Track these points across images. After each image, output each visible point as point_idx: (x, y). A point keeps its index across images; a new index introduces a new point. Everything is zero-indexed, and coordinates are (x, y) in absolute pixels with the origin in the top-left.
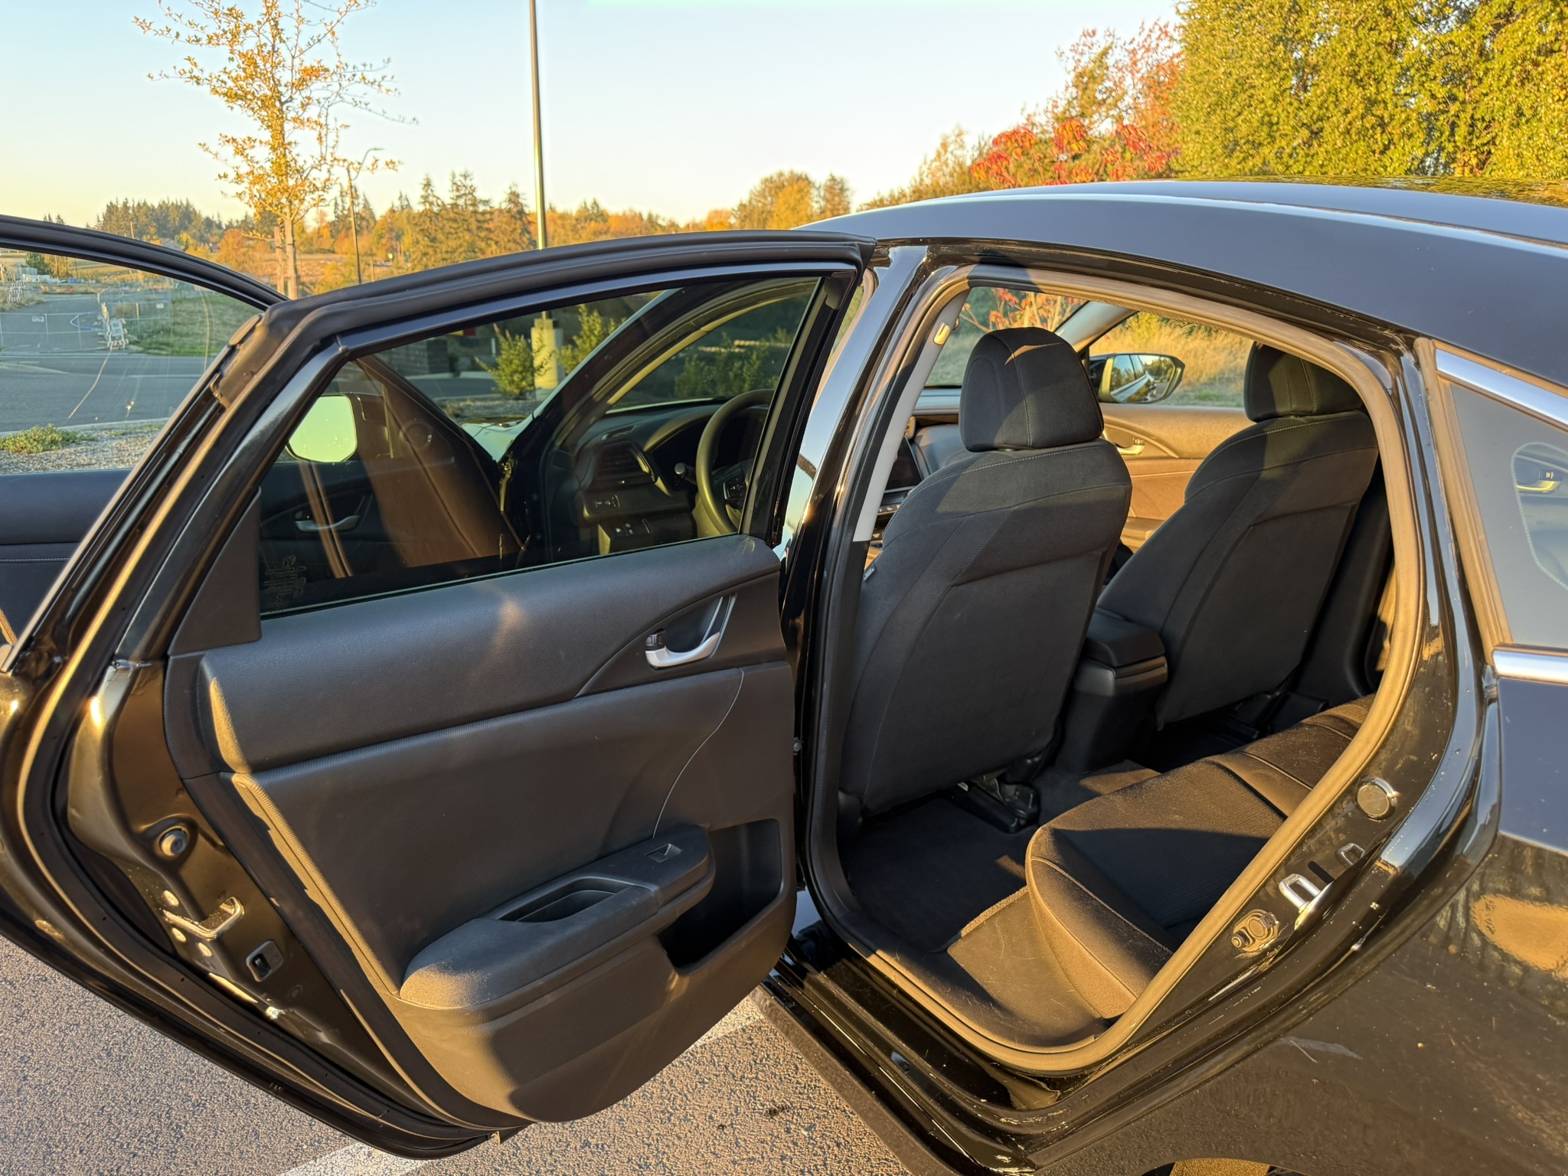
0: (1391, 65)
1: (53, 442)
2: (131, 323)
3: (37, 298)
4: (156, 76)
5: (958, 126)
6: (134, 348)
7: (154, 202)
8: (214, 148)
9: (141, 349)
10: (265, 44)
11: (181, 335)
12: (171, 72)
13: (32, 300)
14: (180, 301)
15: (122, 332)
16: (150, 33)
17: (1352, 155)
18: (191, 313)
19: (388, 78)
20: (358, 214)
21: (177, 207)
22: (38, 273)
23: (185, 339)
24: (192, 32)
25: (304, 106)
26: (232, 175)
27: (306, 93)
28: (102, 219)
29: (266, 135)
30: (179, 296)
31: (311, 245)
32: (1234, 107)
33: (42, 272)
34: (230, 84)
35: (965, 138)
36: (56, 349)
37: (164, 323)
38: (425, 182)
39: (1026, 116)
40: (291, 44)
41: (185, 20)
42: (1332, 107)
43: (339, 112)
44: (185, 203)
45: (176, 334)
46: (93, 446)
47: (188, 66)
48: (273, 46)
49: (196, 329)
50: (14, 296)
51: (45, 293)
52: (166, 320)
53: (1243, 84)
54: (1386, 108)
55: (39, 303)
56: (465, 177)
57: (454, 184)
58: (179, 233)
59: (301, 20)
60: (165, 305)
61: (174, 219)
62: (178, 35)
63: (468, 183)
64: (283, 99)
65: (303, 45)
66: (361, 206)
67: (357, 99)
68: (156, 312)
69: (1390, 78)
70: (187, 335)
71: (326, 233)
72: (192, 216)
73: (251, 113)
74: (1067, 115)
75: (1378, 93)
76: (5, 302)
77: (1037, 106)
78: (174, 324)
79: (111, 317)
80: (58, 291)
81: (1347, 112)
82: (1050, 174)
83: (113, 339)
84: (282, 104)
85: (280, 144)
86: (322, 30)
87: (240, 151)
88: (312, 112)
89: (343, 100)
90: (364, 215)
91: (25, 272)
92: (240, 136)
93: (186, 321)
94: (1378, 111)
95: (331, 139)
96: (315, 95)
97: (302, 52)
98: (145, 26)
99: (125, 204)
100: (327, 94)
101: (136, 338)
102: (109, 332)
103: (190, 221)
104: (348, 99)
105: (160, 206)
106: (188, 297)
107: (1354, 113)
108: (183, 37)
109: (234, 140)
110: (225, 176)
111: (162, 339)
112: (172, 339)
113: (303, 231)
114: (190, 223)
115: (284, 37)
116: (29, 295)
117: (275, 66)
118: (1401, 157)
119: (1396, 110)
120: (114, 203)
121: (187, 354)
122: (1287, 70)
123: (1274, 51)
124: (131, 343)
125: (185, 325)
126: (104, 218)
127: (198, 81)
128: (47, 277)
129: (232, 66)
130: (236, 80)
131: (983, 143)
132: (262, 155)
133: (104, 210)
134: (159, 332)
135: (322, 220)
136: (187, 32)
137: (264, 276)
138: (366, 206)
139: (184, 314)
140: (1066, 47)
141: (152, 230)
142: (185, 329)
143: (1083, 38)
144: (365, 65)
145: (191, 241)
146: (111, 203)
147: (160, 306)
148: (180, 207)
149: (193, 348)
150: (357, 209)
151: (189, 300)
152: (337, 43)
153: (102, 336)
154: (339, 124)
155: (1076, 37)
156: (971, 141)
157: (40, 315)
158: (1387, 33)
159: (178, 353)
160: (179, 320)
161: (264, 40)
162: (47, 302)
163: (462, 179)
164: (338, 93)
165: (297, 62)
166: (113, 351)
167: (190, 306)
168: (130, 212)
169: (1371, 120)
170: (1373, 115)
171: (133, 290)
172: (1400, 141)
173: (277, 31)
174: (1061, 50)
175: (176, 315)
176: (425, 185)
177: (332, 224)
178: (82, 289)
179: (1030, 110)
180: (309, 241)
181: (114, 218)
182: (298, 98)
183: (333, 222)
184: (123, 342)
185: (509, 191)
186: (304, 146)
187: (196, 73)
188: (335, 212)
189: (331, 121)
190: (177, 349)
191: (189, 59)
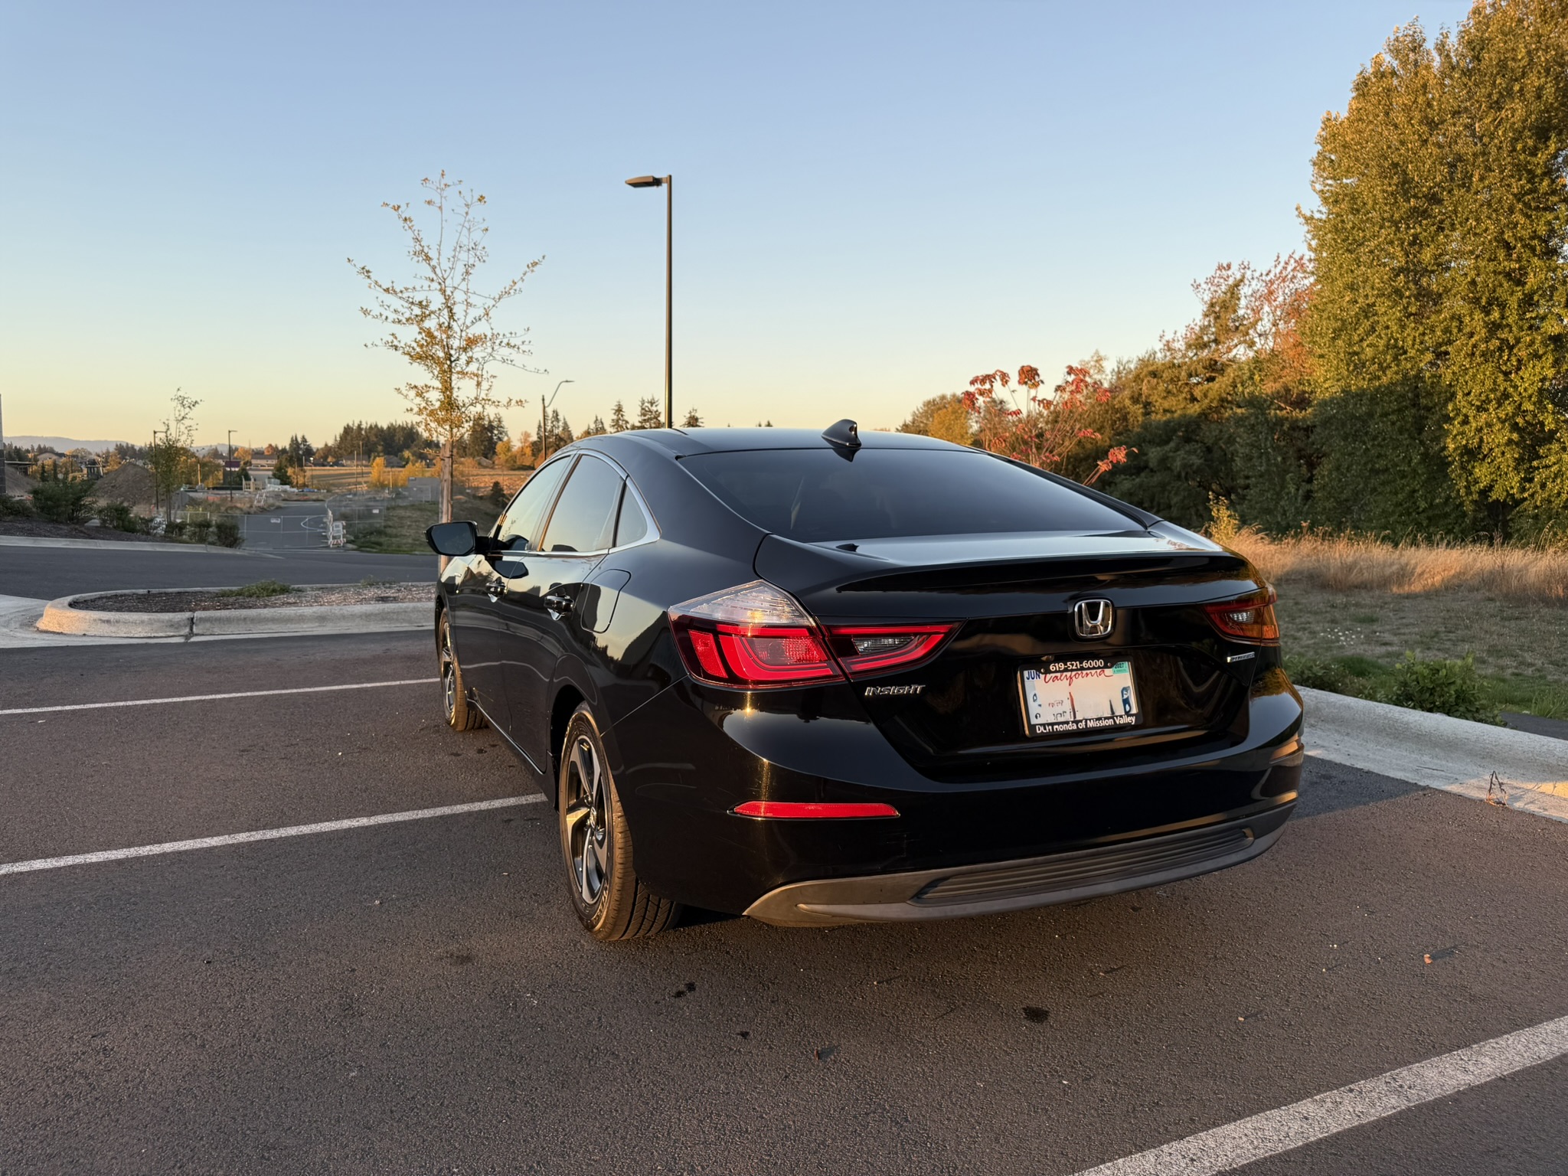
0: (1513, 291)
1: (274, 591)
2: (351, 525)
3: (277, 504)
4: (369, 345)
5: (1097, 352)
6: (350, 546)
7: (384, 424)
8: (405, 392)
9: (355, 547)
10: (443, 323)
11: (391, 536)
12: (378, 342)
13: (272, 505)
14: (394, 508)
15: (342, 532)
16: (370, 317)
17: (1480, 376)
18: (401, 518)
19: (527, 343)
20: (557, 435)
21: (402, 428)
22: (281, 484)
23: (394, 540)
24: (395, 316)
25: (468, 363)
26: (416, 409)
27: (470, 354)
28: (338, 439)
29: (437, 384)
30: (393, 504)
31: (515, 462)
32: (1358, 332)
33: (283, 483)
34: (418, 349)
35: (1104, 364)
36: (287, 546)
37: (378, 525)
38: (616, 408)
39: (1164, 342)
40: (460, 322)
41: (392, 309)
42: (1455, 331)
43: (491, 367)
44: (409, 426)
45: (386, 535)
46: (300, 594)
47: (391, 338)
48: (449, 323)
49: (404, 532)
50: (259, 502)
51: (284, 500)
52: (379, 523)
53: (1368, 311)
54: (1511, 331)
55: (279, 508)
56: (652, 404)
57: (643, 409)
58: (402, 451)
59: (469, 304)
60: (380, 511)
61: (399, 438)
62: (387, 318)
63: (654, 408)
64: (453, 359)
65: (468, 323)
66: (561, 429)
67: (505, 358)
68: (373, 516)
69: (1513, 303)
70: (396, 536)
71: (528, 451)
72: (415, 436)
73: (426, 368)
74: (1200, 341)
75: (1503, 317)
76: (251, 507)
77: (1175, 333)
78: (385, 527)
79: (335, 520)
80: (295, 498)
81: (1471, 335)
82: (1184, 395)
83: (334, 538)
84: (451, 362)
85: (447, 388)
86: (482, 312)
87: (420, 395)
88: (473, 367)
89: (495, 359)
90: (563, 436)
91: (270, 483)
92: (420, 384)
93: (396, 525)
94: (1504, 334)
95: (485, 385)
96: (475, 356)
97: (467, 327)
98: (366, 312)
99: (359, 426)
100: (484, 354)
101: (352, 538)
102: (331, 532)
103: (413, 440)
104: (499, 358)
105: (389, 428)
106: (401, 504)
107: (1476, 338)
108: (390, 320)
109: (416, 387)
110: (411, 410)
111: (373, 539)
112: (383, 539)
113: (509, 449)
114: (412, 442)
115: (456, 318)
116: (271, 501)
117: (448, 337)
118: (1532, 378)
119: (1521, 334)
120: (351, 425)
121: (393, 552)
122: (1409, 297)
123: (1394, 281)
124: (348, 542)
125: (395, 527)
126: (341, 438)
127: (396, 348)
128: (287, 487)
129: (419, 337)
130: (422, 346)
131: (1121, 368)
132: (435, 397)
133: (341, 431)
134: (372, 533)
135: (526, 440)
136: (392, 316)
137: (469, 488)
138: (566, 427)
139: (395, 519)
140: (1201, 280)
141: (380, 448)
142: (394, 531)
143: (1218, 272)
144: (511, 333)
145: (411, 458)
146: (348, 425)
147: (376, 511)
148: (405, 429)
149: (399, 547)
150: (556, 431)
151: (401, 507)
152: (490, 321)
153: (325, 536)
154: (489, 375)
155: (1211, 271)
156: (1110, 366)
157: (277, 518)
158: (1506, 263)
159: (386, 551)
160: (390, 523)
161: (442, 320)
162: (285, 508)
163: (649, 405)
164: (491, 355)
165: (464, 334)
166: (333, 548)
167: (402, 513)
168: (363, 432)
169: (1495, 343)
170: (1498, 338)
171: (356, 498)
172: (1529, 362)
173: (452, 316)
174: (1197, 283)
175: (389, 520)
176: (617, 411)
177: (534, 444)
178: (314, 497)
179: (1169, 336)
180: (514, 458)
181: (349, 438)
182: (464, 358)
183: (535, 442)
184: (342, 541)
185: (688, 415)
186: (464, 391)
187: (396, 343)
188: (538, 434)
189: (484, 373)
190: (385, 548)
191: (393, 335)
